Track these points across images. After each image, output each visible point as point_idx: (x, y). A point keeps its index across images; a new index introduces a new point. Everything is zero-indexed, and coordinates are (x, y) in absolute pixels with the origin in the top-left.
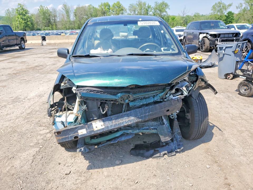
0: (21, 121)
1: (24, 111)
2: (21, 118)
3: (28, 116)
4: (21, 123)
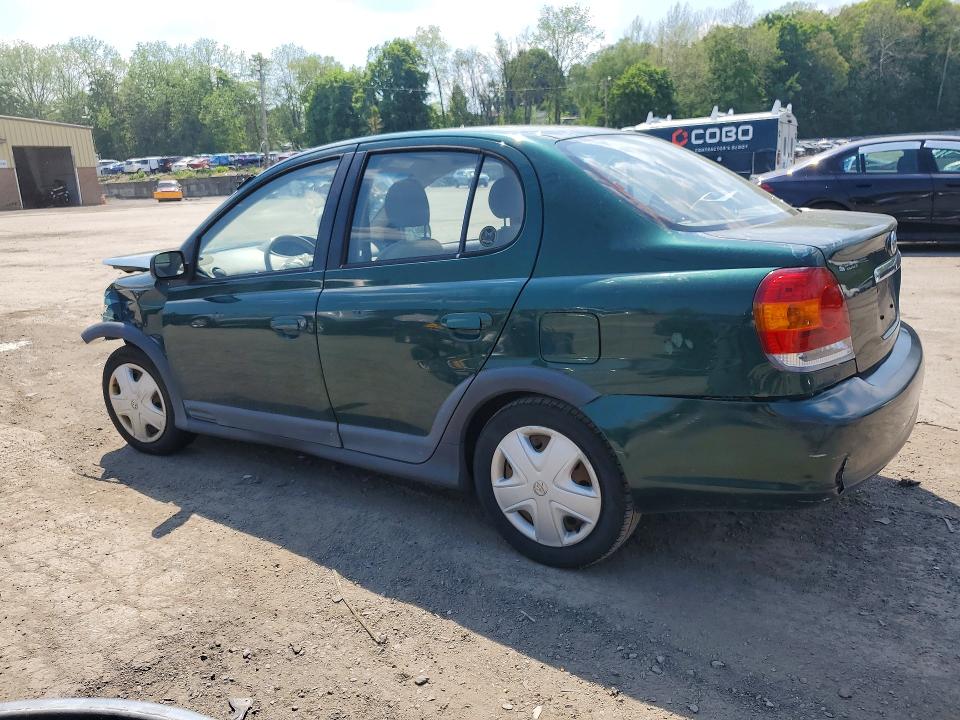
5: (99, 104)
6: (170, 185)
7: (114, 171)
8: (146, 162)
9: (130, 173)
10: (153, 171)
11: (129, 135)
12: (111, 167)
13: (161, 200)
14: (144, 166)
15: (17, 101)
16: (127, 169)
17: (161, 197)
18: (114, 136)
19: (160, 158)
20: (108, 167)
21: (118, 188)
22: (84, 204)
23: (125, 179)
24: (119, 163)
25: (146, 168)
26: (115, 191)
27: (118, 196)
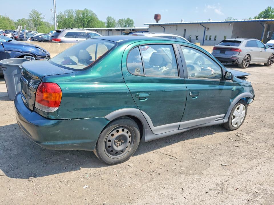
0: (266, 153)
1: (260, 165)
2: (265, 156)
3: (256, 154)
4: (266, 151)
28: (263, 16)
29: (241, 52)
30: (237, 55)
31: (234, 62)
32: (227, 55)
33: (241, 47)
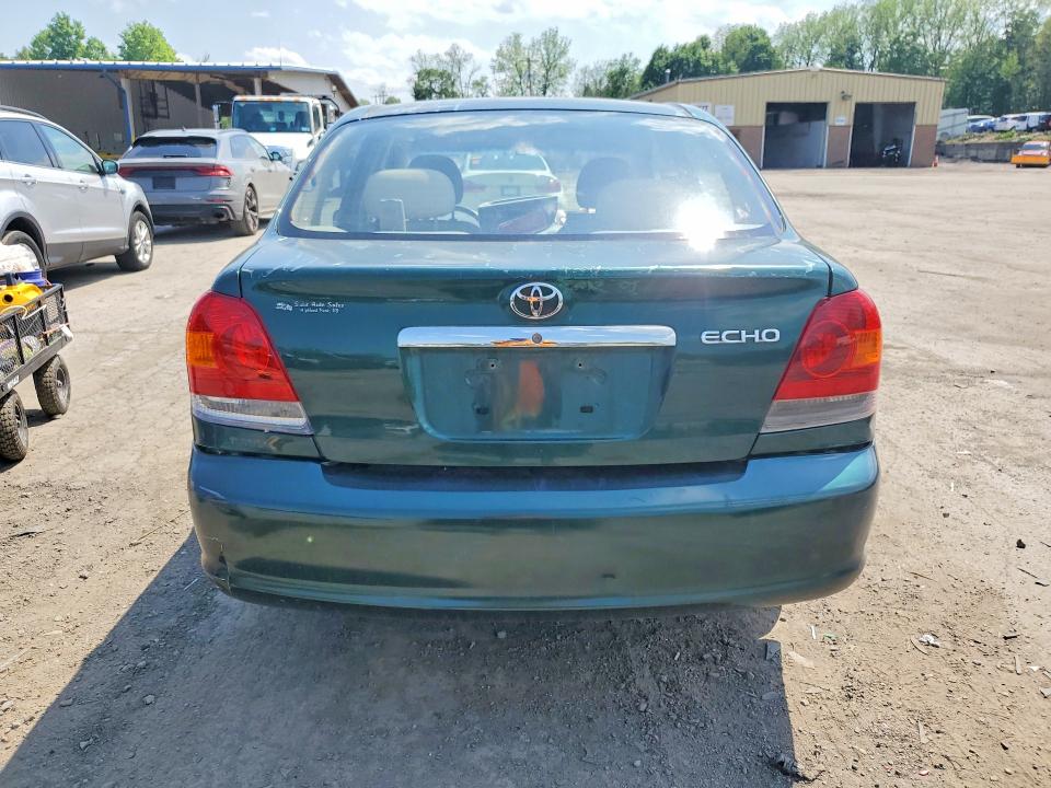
5: (1010, 49)
6: (1038, 147)
7: (982, 130)
8: (1024, 119)
9: (1002, 131)
10: (1029, 130)
11: (1033, 86)
12: (981, 124)
13: (1018, 166)
14: (1020, 123)
15: (918, 52)
16: (999, 126)
17: (1020, 161)
18: (1015, 87)
19: (1043, 114)
20: (977, 124)
21: (977, 149)
22: (911, 166)
23: (989, 138)
24: (993, 119)
25: (1022, 126)
26: (973, 153)
27: (975, 159)
28: (50, 50)
29: (232, 178)
30: (223, 190)
31: (222, 216)
32: (186, 193)
33: (222, 157)
